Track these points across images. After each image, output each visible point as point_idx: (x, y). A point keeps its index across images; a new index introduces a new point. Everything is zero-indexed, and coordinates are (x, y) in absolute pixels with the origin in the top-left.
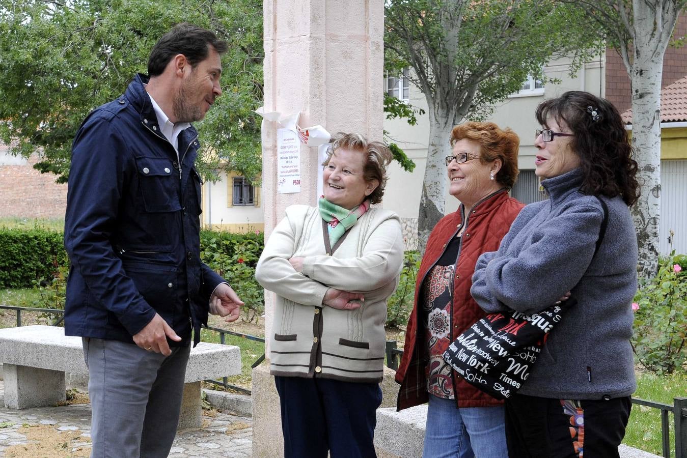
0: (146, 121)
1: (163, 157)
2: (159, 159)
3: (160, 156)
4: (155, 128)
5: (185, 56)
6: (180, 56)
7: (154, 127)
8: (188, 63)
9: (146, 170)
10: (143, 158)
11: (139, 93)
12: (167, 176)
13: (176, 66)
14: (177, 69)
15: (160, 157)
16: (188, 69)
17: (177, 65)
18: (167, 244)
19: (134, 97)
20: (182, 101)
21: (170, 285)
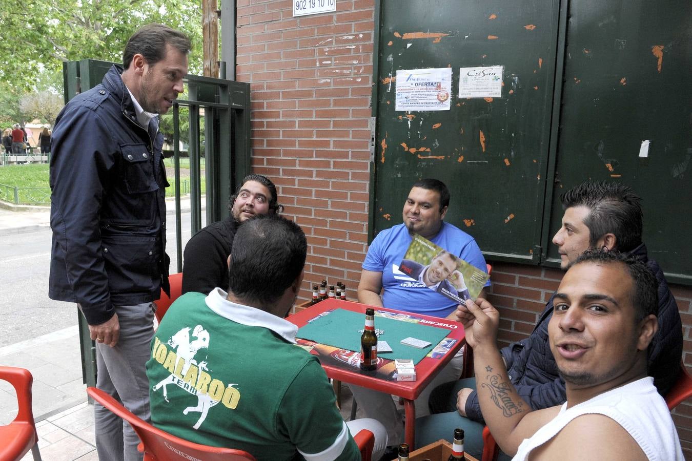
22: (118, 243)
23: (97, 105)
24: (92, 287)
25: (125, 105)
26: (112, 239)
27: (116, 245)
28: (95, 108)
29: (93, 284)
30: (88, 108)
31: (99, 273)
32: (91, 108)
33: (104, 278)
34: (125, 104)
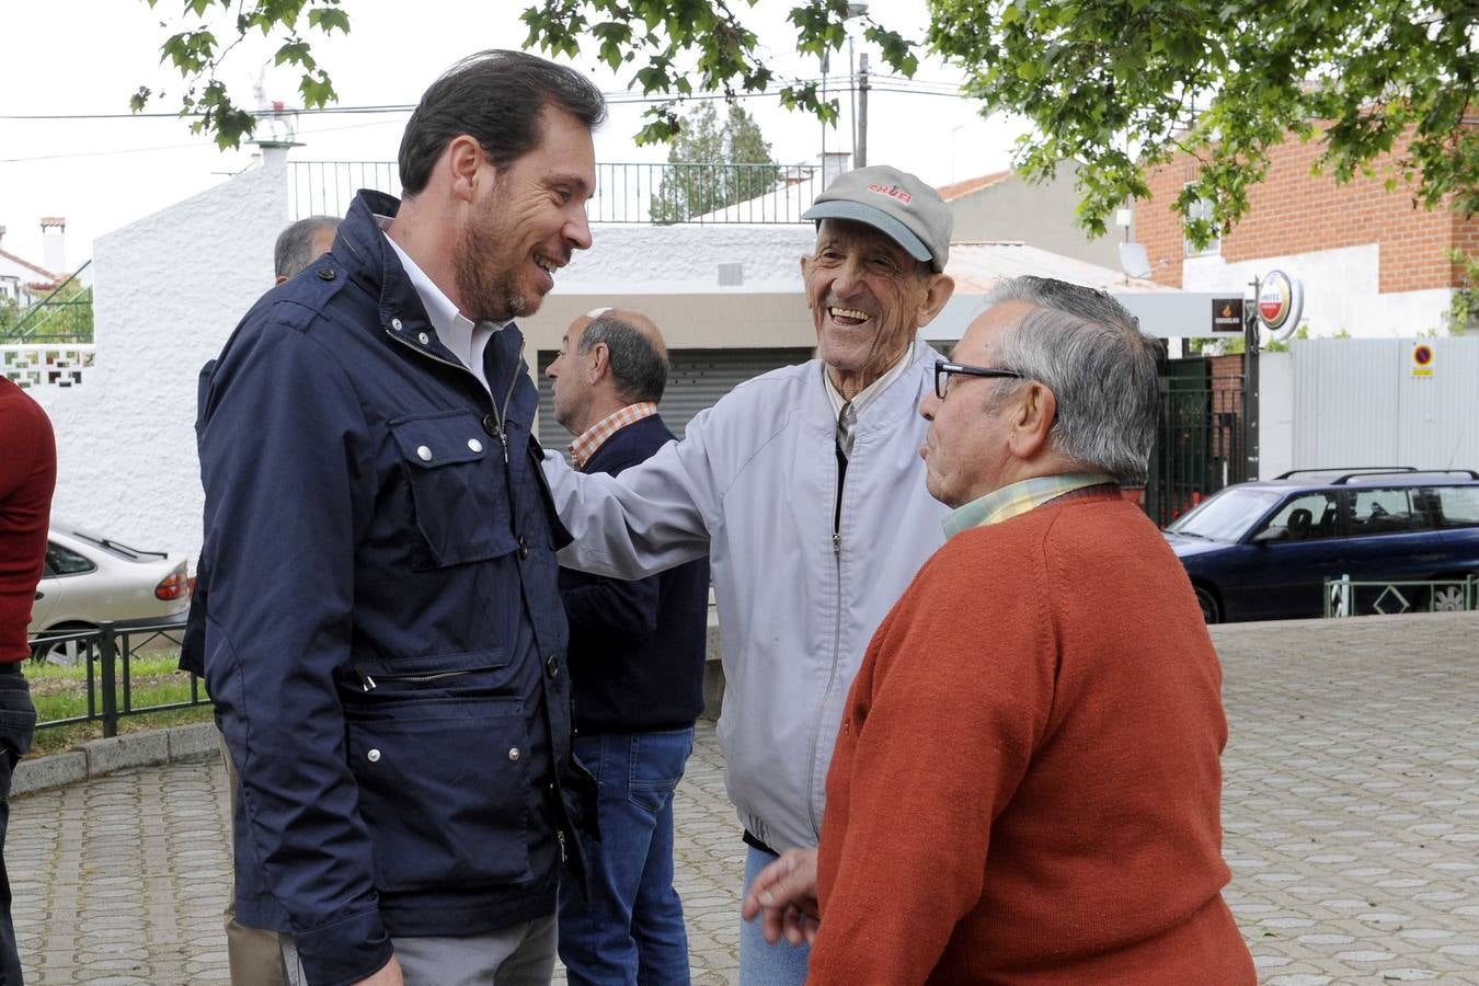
0: (397, 324)
1: (458, 410)
2: (449, 416)
3: (452, 408)
4: (423, 338)
5: (479, 140)
6: (464, 142)
7: (421, 335)
8: (486, 159)
9: (423, 452)
10: (407, 421)
11: (368, 249)
12: (478, 461)
13: (452, 169)
14: (456, 177)
15: (452, 411)
16: (485, 176)
17: (456, 166)
18: (491, 646)
19: (357, 260)
20: (476, 265)
21: (514, 752)
22: (410, 729)
23: (312, 314)
24: (324, 866)
25: (393, 305)
26: (392, 717)
27: (401, 733)
28: (305, 324)
29: (327, 857)
30: (288, 324)
31: (340, 819)
32: (294, 324)
33: (354, 836)
34: (392, 300)
